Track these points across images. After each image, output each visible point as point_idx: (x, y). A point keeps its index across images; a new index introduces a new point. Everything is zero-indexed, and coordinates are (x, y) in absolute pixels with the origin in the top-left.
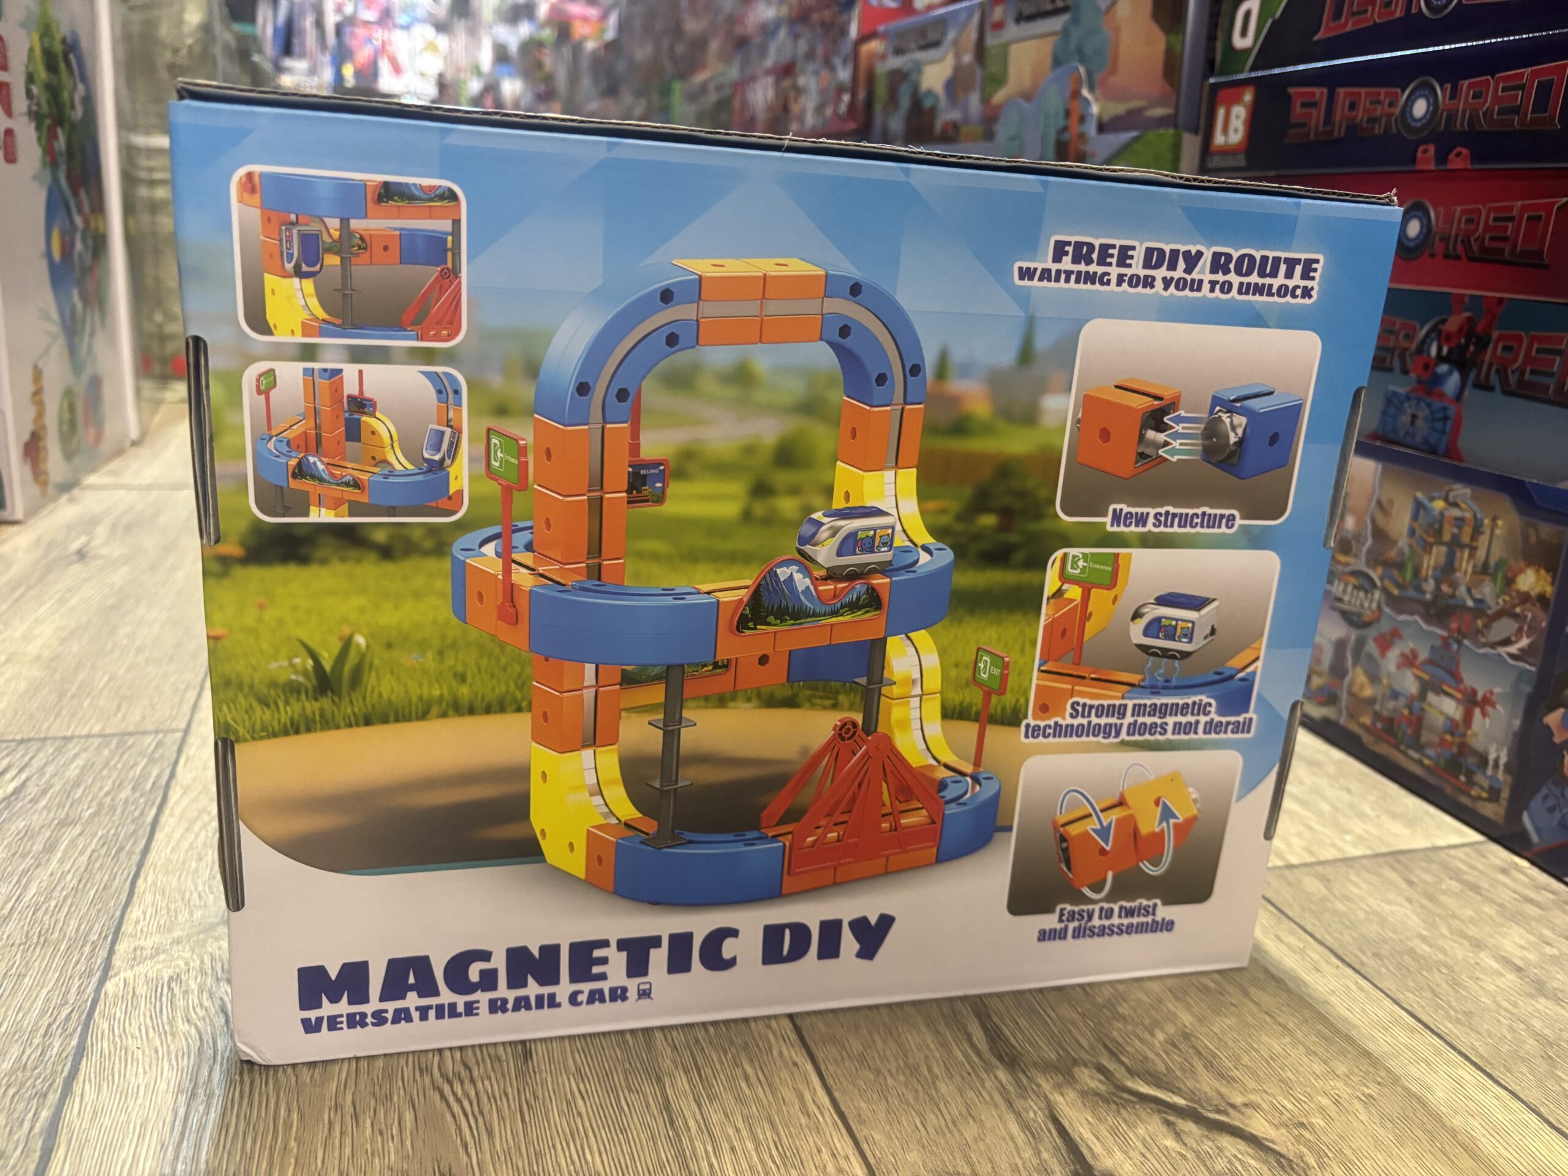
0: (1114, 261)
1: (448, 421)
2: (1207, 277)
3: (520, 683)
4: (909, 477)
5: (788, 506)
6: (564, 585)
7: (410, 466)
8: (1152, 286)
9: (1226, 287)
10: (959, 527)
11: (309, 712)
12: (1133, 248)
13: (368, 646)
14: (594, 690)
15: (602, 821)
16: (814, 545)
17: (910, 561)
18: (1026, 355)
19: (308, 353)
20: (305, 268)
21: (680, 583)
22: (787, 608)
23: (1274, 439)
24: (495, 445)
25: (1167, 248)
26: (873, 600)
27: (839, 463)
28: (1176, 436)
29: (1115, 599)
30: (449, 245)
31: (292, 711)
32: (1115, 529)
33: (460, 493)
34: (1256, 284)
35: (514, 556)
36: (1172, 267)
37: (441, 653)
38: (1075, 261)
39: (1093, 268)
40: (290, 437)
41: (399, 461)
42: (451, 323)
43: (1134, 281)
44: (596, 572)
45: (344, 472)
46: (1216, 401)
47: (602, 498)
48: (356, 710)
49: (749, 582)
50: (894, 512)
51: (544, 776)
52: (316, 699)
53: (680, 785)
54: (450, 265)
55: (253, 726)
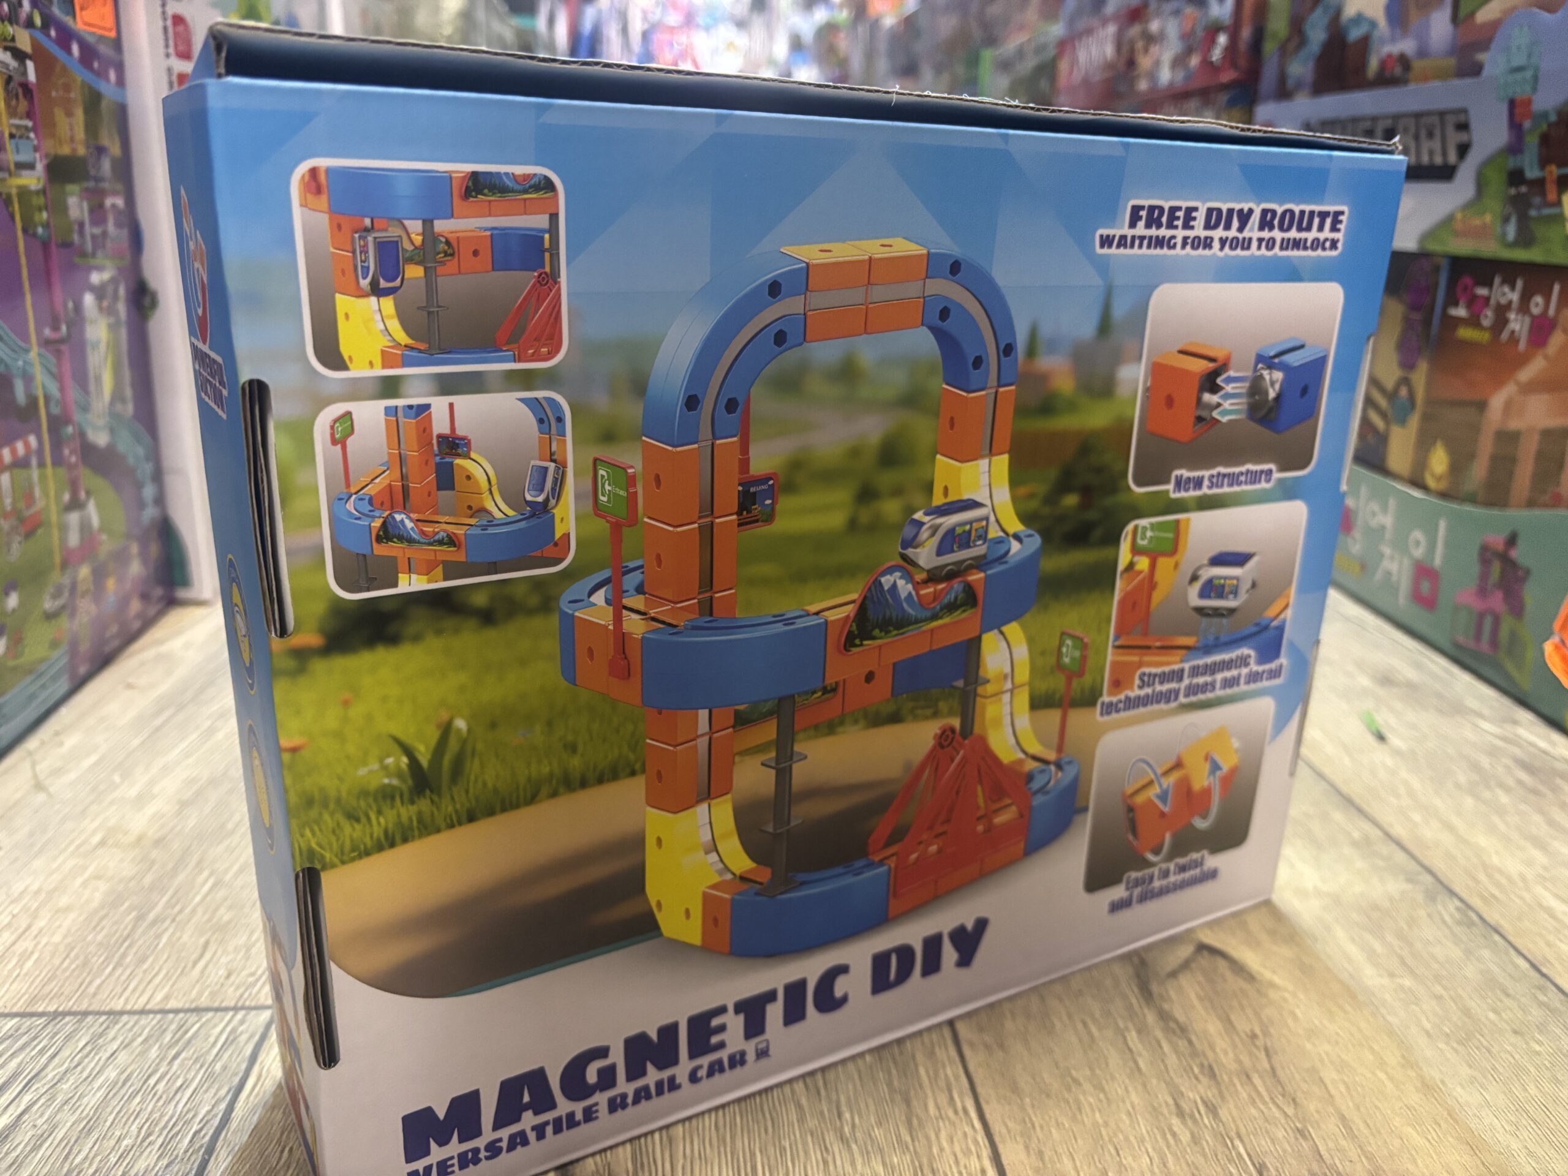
0: (1179, 223)
1: (552, 454)
2: (1256, 234)
3: (633, 743)
4: (1002, 464)
5: (891, 508)
6: (676, 626)
7: (511, 513)
8: (1211, 248)
9: (1270, 244)
10: (1046, 510)
11: (404, 818)
12: (1196, 209)
13: (469, 731)
14: (707, 738)
15: (717, 879)
16: (916, 547)
17: (1002, 552)
18: (1105, 326)
19: (389, 387)
20: (383, 284)
21: (787, 606)
22: (891, 618)
23: (1304, 391)
24: (603, 476)
25: (1224, 207)
26: (970, 598)
27: (938, 457)
28: (1228, 396)
29: (1176, 566)
30: (547, 244)
31: (386, 822)
32: (1177, 495)
33: (567, 536)
34: (1295, 239)
35: (626, 602)
36: (1228, 227)
37: (550, 724)
38: (1148, 226)
39: (1164, 232)
40: (373, 493)
41: (498, 508)
42: (551, 337)
43: (1196, 243)
44: (708, 607)
45: (437, 528)
46: (1260, 358)
47: (712, 523)
48: (458, 806)
49: (854, 596)
50: (988, 502)
51: (659, 841)
52: (412, 802)
53: (793, 824)
54: (547, 269)
55: (342, 848)
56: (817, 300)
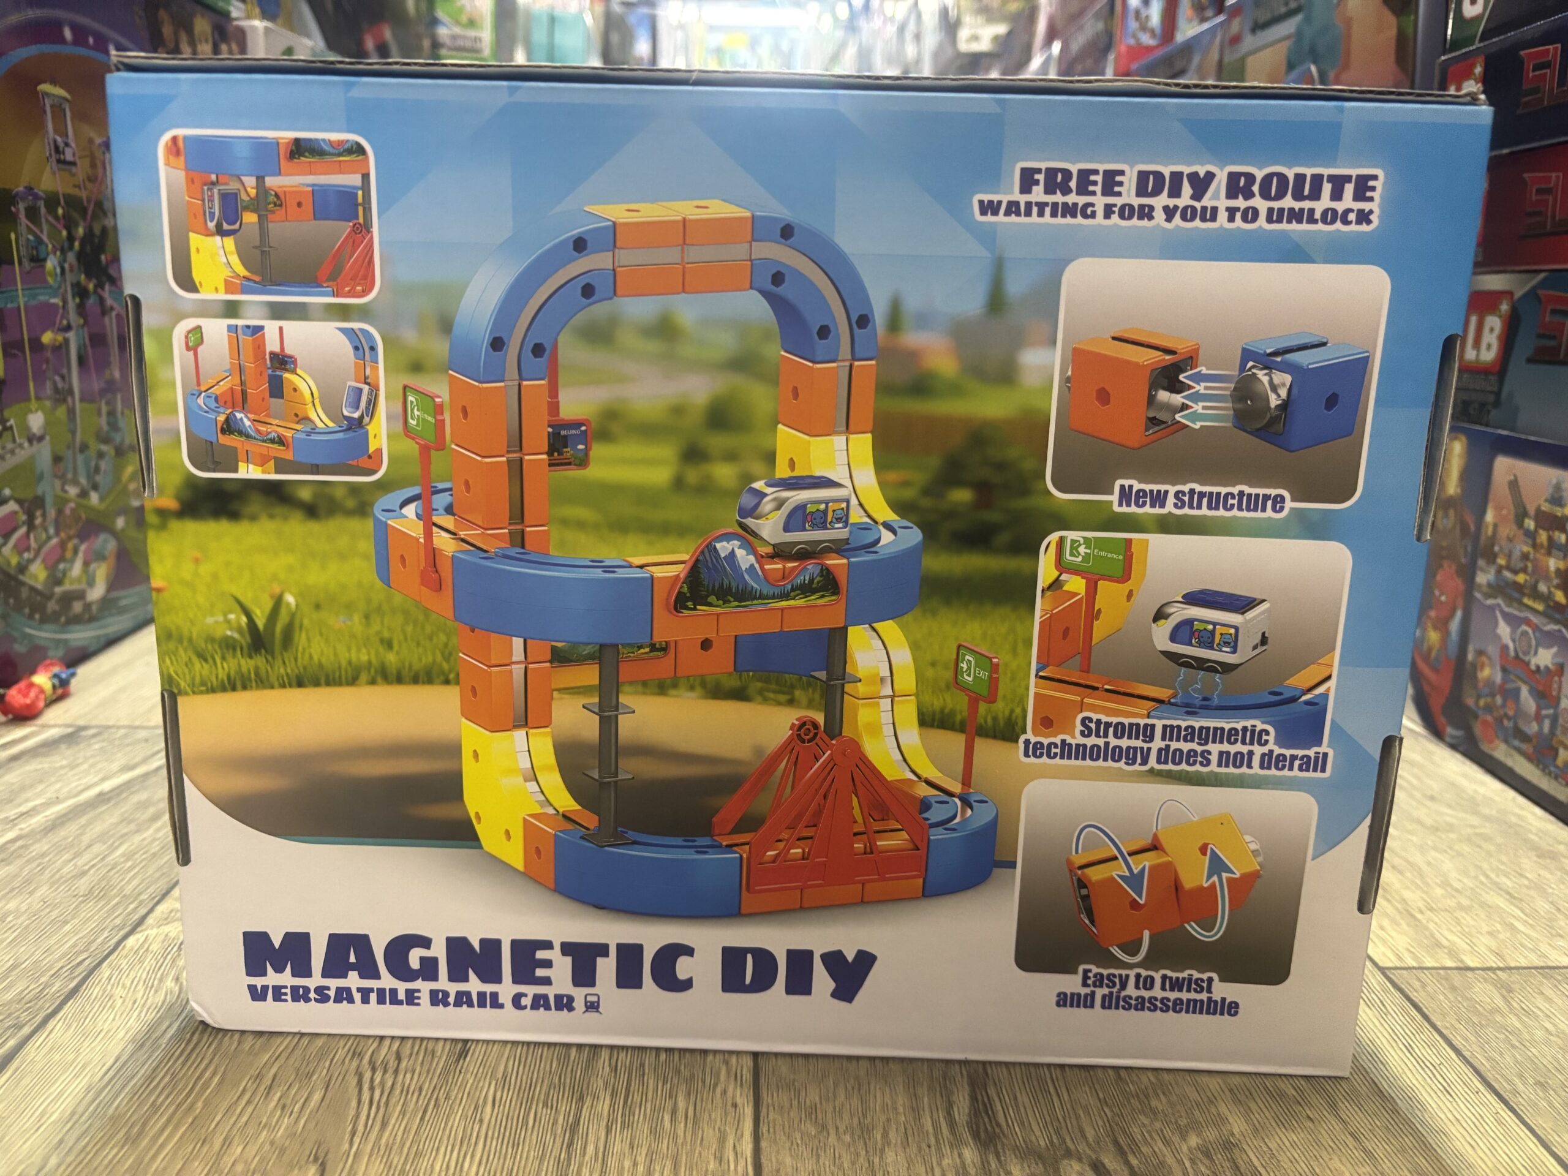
0: (1098, 189)
1: (366, 378)
2: (1223, 203)
3: (447, 652)
4: (863, 444)
5: (724, 473)
6: (486, 551)
7: (331, 424)
8: (1151, 218)
10: (926, 503)
11: (244, 669)
12: (1122, 173)
13: (297, 606)
14: (523, 666)
15: (538, 810)
16: (757, 518)
17: (870, 540)
18: (996, 302)
19: (231, 309)
20: (226, 226)
21: (609, 554)
22: (730, 588)
23: (1332, 401)
24: (412, 402)
25: (1166, 170)
26: (828, 583)
27: (780, 426)
28: (1197, 397)
29: (1130, 595)
30: (360, 200)
31: (229, 668)
32: (1125, 509)
33: (379, 451)
34: (1291, 210)
35: (435, 519)
36: (1175, 192)
37: (367, 617)
38: (1048, 191)
39: (1072, 198)
40: (218, 393)
41: (320, 419)
42: (365, 277)
43: (1126, 212)
44: (519, 539)
45: (270, 429)
46: (1247, 355)
47: (521, 460)
48: (289, 671)
49: (685, 557)
50: (848, 483)
51: (476, 755)
52: (251, 657)
53: (620, 777)
54: (361, 220)
55: (193, 679)
56: (626, 257)
